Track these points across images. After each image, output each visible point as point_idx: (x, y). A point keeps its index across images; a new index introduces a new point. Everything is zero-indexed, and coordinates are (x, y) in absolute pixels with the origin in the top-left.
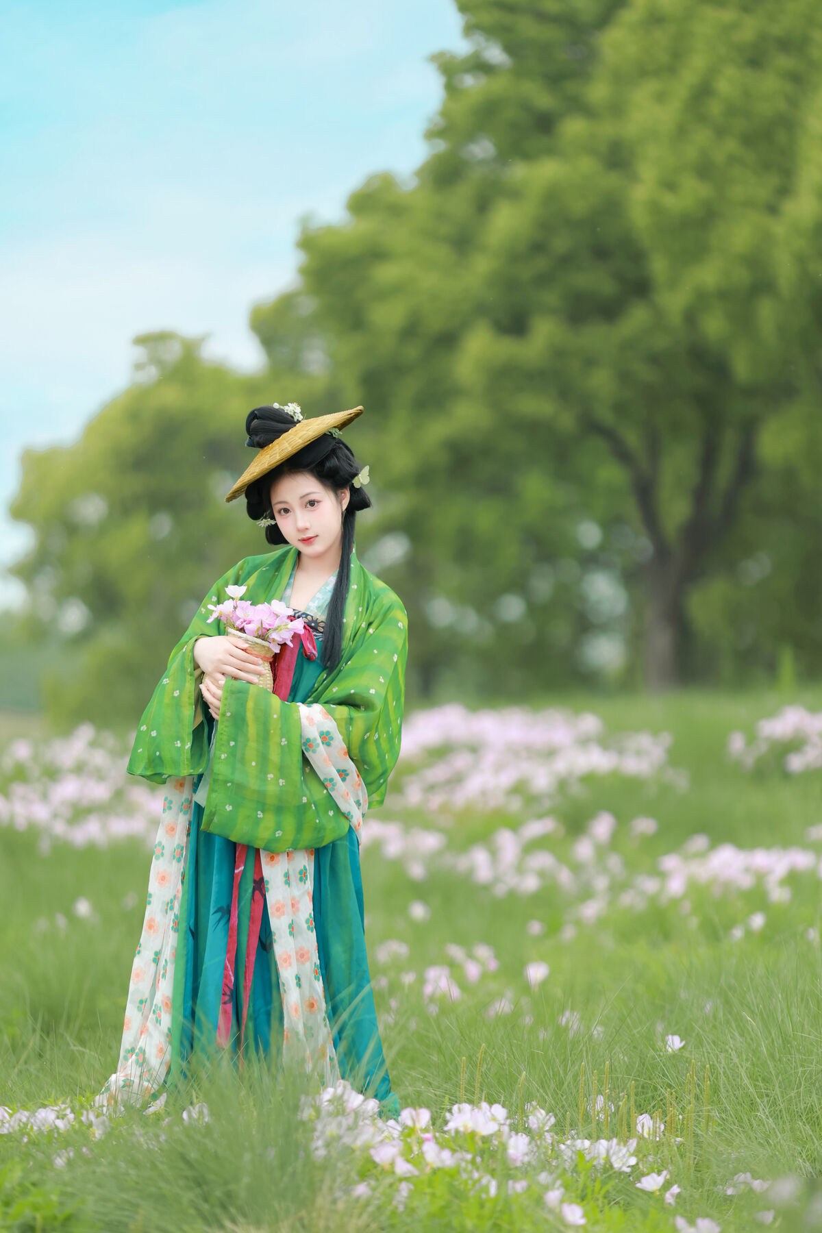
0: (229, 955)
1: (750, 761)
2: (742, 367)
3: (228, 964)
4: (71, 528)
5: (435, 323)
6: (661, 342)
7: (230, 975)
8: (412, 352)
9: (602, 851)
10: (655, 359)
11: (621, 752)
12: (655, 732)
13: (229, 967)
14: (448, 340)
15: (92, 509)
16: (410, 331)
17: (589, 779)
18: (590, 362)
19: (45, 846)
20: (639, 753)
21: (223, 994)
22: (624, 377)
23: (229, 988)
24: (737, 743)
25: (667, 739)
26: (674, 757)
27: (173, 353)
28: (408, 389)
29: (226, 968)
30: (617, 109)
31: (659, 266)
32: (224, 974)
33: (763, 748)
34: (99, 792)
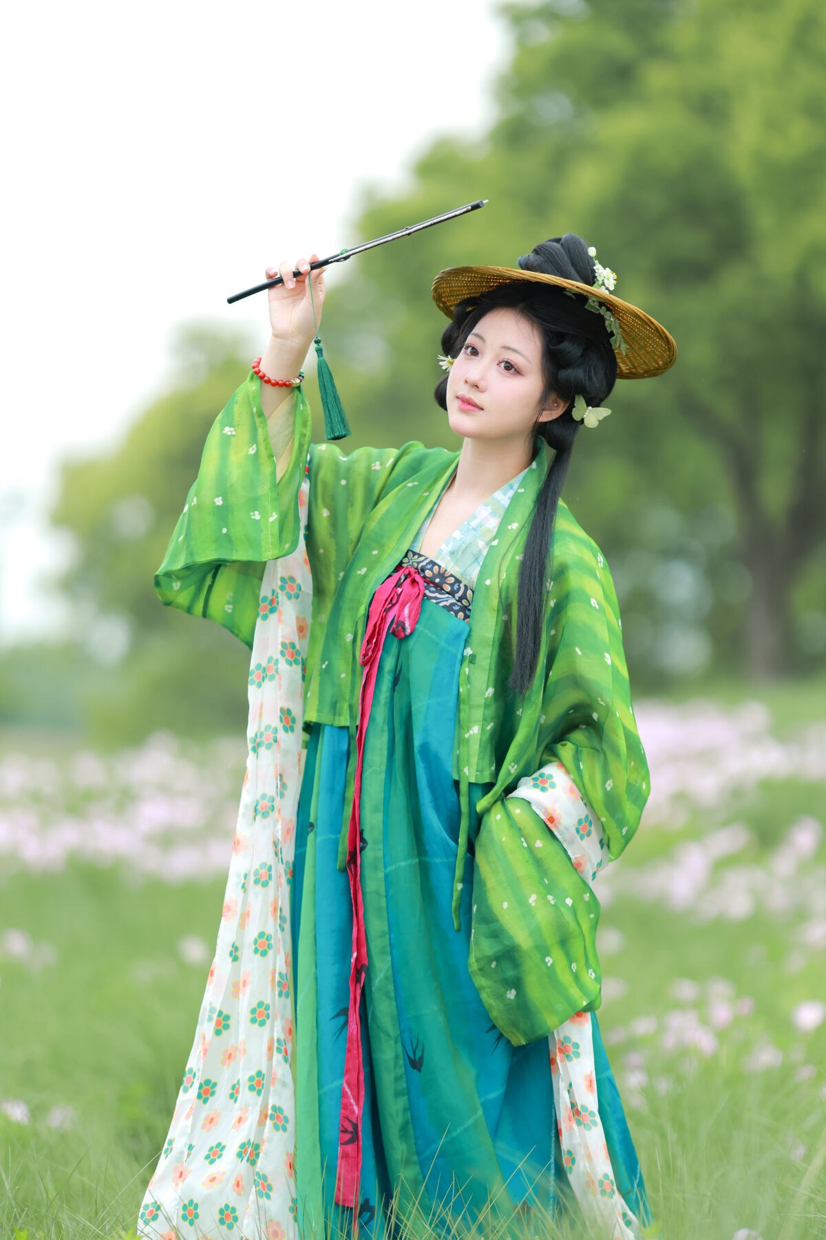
0: (347, 1076)
3: (347, 1089)
7: (351, 1105)
13: (349, 1092)
17: (767, 785)
21: (342, 1131)
23: (350, 1121)
29: (344, 1095)
30: (705, 52)
31: (764, 219)
32: (342, 1104)
34: (187, 813)
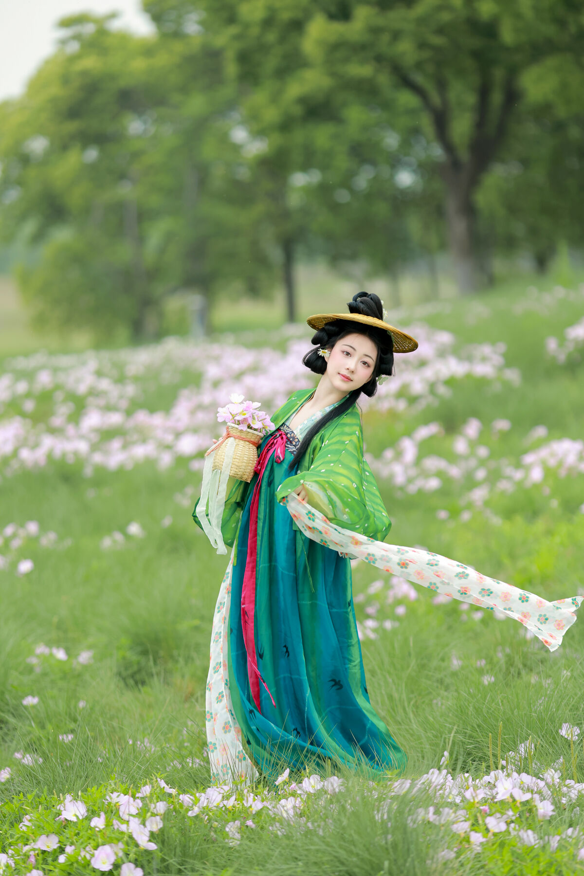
1: (562, 357)
2: (508, 35)
4: (25, 160)
5: (285, 16)
6: (445, 17)
8: (271, 37)
9: (473, 444)
10: (441, 31)
11: (469, 359)
12: (493, 343)
14: (297, 26)
15: (38, 145)
16: (268, 22)
18: (396, 36)
19: (88, 471)
20: (484, 359)
22: (422, 45)
24: (552, 344)
25: (502, 347)
26: (510, 361)
27: (89, 29)
28: (271, 63)
33: (571, 347)
